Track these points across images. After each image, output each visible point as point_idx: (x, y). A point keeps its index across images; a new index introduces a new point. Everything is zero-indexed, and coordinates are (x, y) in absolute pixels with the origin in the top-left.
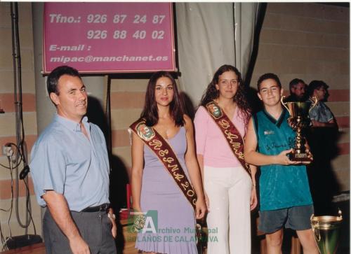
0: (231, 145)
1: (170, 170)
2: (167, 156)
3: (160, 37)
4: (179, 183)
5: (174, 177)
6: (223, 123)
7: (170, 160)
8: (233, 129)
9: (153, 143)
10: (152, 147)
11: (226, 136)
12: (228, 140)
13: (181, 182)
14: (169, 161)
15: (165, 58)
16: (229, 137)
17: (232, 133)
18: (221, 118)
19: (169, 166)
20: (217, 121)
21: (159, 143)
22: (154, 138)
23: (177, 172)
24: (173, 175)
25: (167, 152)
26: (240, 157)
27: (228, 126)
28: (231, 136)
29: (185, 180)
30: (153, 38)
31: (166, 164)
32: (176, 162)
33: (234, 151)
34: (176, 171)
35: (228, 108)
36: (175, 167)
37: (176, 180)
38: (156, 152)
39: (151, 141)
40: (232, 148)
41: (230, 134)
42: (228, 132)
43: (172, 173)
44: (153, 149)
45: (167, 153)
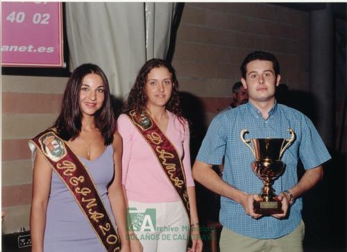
0: (164, 167)
1: (84, 205)
2: (81, 185)
3: (44, 22)
4: (95, 225)
5: (89, 216)
6: (153, 136)
7: (85, 192)
8: (167, 145)
9: (62, 165)
10: (61, 172)
11: (158, 155)
12: (161, 160)
13: (99, 224)
14: (84, 194)
15: (51, 50)
16: (162, 157)
17: (166, 150)
18: (150, 129)
19: (83, 200)
20: (144, 134)
21: (72, 167)
22: (65, 159)
23: (94, 209)
24: (87, 213)
25: (82, 179)
26: (176, 184)
27: (161, 141)
28: (165, 155)
29: (106, 220)
30: (35, 22)
31: (79, 197)
32: (94, 194)
33: (169, 176)
34: (92, 208)
35: (159, 118)
36: (92, 202)
37: (92, 220)
38: (66, 178)
39: (60, 162)
40: (166, 171)
41: (163, 152)
42: (160, 150)
43: (86, 210)
44: (62, 175)
45: (82, 181)
